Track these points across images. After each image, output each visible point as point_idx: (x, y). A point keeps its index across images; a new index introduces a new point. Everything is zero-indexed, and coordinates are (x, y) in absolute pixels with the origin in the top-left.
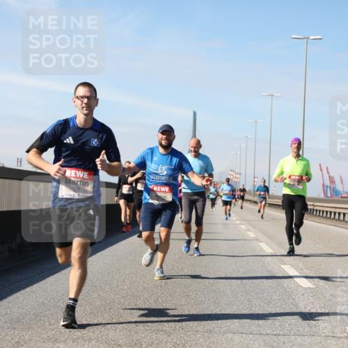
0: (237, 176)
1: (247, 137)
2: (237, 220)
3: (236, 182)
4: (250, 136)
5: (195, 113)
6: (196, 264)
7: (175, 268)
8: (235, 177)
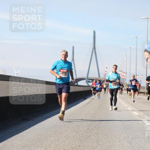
0: (124, 74)
1: (131, 47)
2: (125, 104)
3: (124, 79)
4: (132, 47)
5: (94, 32)
6: (99, 134)
7: (85, 136)
8: (123, 76)
